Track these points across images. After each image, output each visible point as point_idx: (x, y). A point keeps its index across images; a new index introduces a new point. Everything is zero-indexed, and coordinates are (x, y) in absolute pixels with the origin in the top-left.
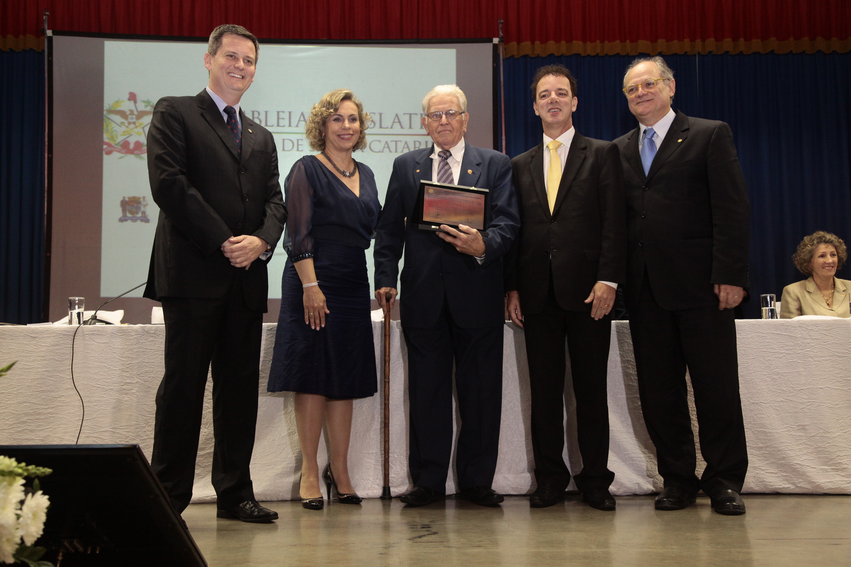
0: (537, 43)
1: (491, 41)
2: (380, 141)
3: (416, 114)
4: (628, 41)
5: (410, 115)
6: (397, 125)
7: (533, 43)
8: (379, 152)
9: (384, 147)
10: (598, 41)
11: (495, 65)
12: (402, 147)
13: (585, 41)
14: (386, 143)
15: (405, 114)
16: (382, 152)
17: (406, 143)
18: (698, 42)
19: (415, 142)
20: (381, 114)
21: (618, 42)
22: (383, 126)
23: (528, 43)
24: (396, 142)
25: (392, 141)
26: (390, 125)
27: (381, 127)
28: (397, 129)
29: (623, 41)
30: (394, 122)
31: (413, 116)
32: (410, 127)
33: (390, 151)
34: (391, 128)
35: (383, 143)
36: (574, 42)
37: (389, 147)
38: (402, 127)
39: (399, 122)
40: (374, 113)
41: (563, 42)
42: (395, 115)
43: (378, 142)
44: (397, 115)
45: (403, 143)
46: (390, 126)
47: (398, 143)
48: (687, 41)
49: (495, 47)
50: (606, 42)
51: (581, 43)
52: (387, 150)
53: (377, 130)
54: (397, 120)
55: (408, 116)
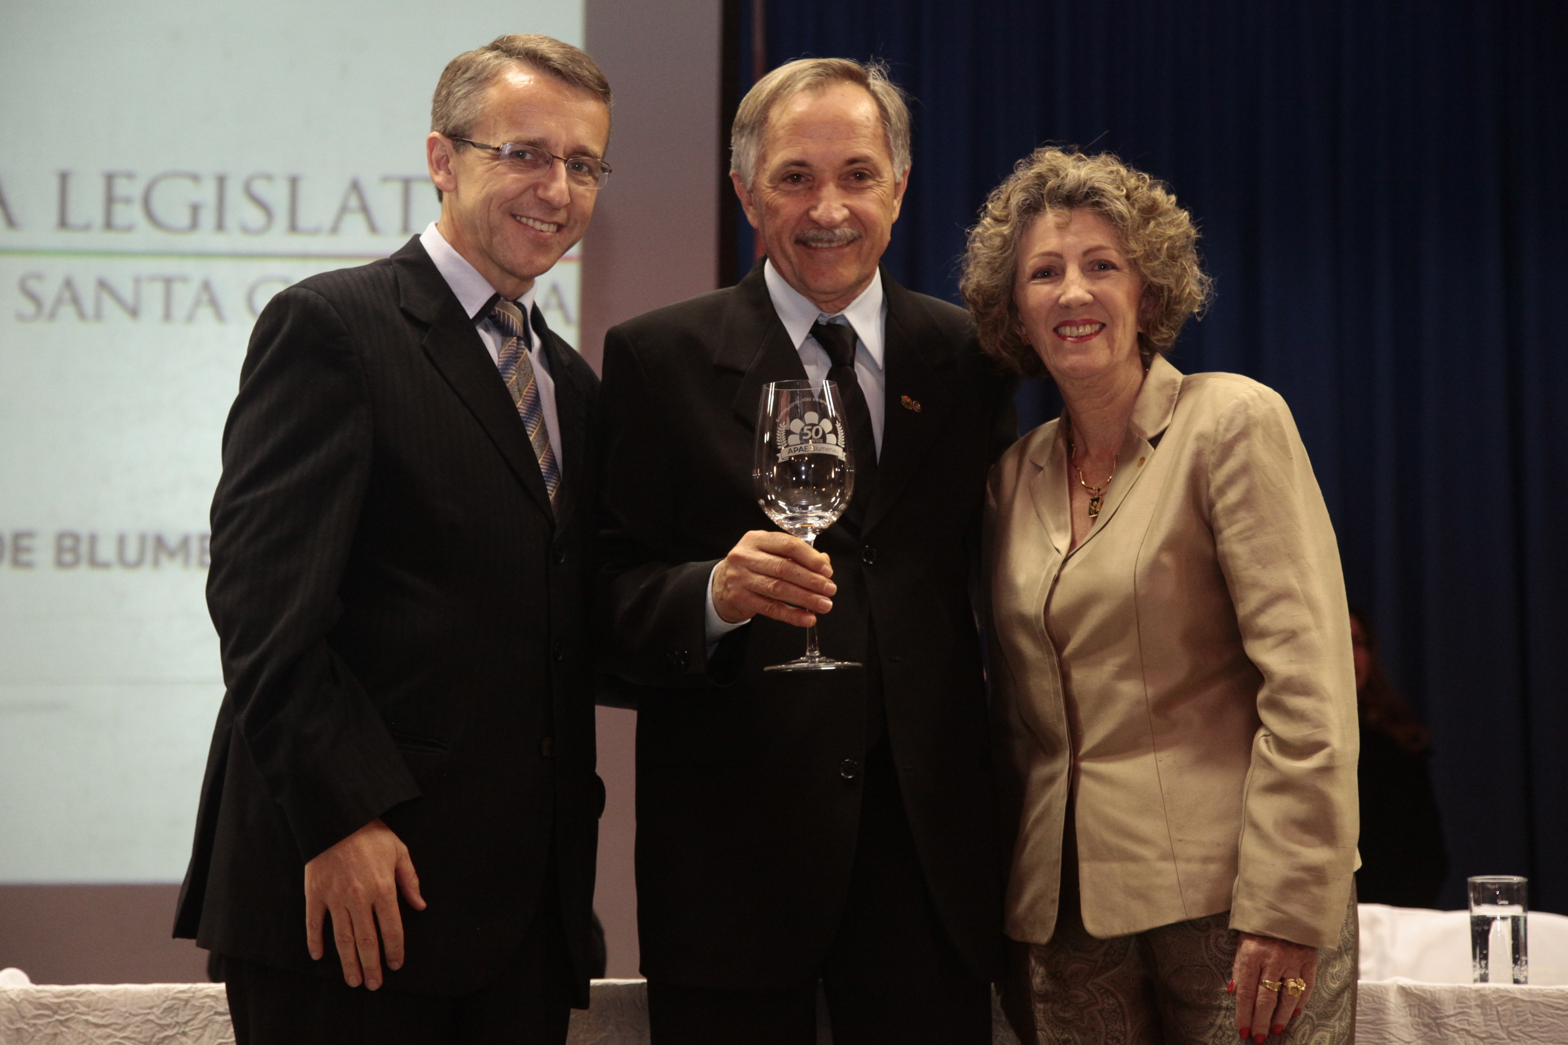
5: (406, 183)
6: (355, 222)
15: (386, 179)
20: (294, 182)
26: (327, 219)
27: (293, 227)
30: (344, 210)
34: (335, 230)
38: (373, 228)
39: (365, 209)
40: (269, 177)
42: (345, 184)
44: (355, 186)
46: (328, 224)
53: (278, 239)
54: (354, 202)
55: (397, 188)
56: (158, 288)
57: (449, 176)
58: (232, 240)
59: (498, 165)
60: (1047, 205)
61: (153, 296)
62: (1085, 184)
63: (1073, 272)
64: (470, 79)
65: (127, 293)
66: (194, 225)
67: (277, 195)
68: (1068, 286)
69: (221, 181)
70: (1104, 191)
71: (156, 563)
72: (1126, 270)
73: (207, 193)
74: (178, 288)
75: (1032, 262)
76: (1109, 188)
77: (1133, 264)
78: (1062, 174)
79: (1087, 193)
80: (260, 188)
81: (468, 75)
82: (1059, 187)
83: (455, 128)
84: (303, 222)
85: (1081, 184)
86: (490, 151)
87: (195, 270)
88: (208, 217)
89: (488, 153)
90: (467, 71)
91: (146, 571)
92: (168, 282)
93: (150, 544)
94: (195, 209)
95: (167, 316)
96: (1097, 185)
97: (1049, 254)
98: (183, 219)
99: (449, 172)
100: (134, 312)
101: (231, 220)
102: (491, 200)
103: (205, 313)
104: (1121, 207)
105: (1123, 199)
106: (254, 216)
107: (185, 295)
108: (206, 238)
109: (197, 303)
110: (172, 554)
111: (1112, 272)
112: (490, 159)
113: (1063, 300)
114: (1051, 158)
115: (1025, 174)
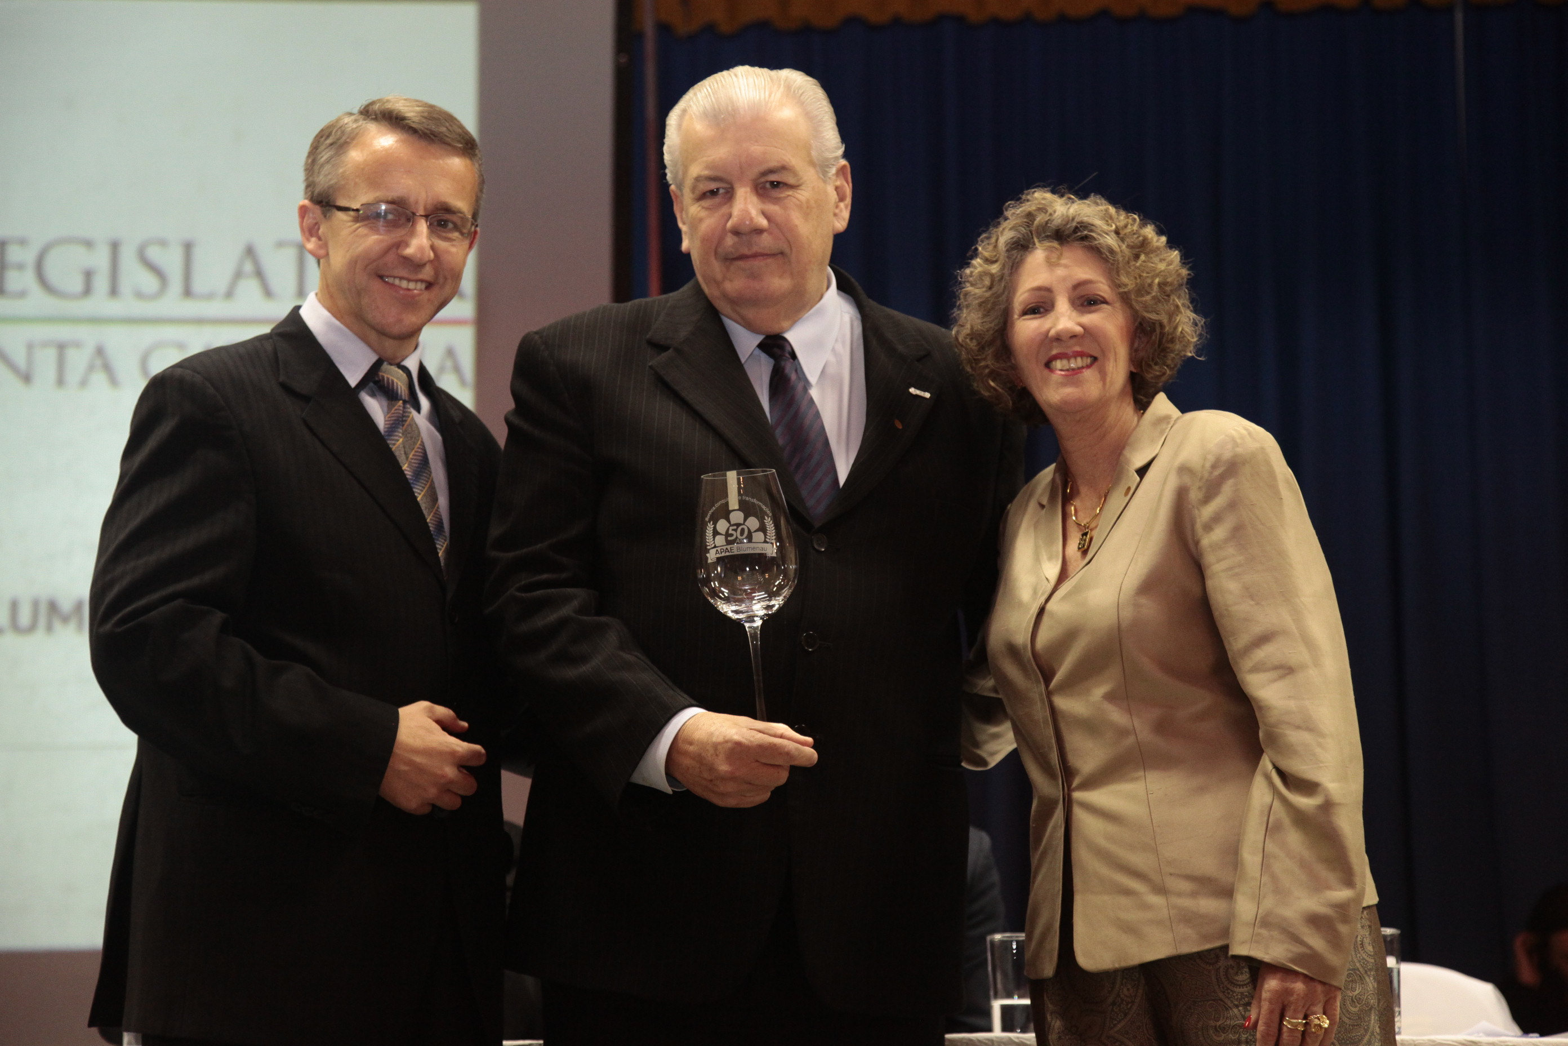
6: (250, 287)
15: (280, 244)
20: (188, 248)
22: (196, 288)
26: (221, 284)
27: (188, 292)
30: (238, 275)
32: (300, 293)
34: (229, 294)
38: (268, 293)
39: (259, 274)
40: (163, 243)
42: (239, 249)
44: (250, 252)
46: (222, 289)
53: (172, 304)
54: (248, 267)
56: (52, 353)
57: (320, 243)
58: (125, 306)
59: (359, 227)
60: (1036, 240)
61: (46, 362)
62: (1073, 219)
63: (1062, 305)
64: (331, 144)
65: (20, 358)
66: (87, 290)
67: (171, 261)
68: (1057, 319)
69: (115, 247)
70: (1093, 225)
71: (49, 628)
72: (1118, 305)
73: (100, 260)
74: (72, 354)
75: (1021, 297)
76: (1098, 222)
77: (1125, 298)
78: (1050, 211)
79: (1076, 228)
80: (154, 253)
81: (329, 141)
82: (1047, 223)
83: (319, 194)
84: (199, 285)
85: (1069, 220)
86: (352, 213)
87: (89, 336)
88: (101, 283)
89: (350, 216)
90: (328, 137)
91: (40, 635)
92: (61, 348)
93: (43, 610)
94: (88, 275)
95: (60, 381)
96: (1085, 219)
97: (1039, 289)
98: (76, 284)
99: (320, 239)
100: (27, 378)
101: (126, 285)
102: (356, 262)
103: (99, 378)
104: (1111, 241)
105: (1113, 235)
106: (149, 282)
107: (78, 360)
108: (100, 303)
109: (91, 368)
110: (65, 619)
111: (1105, 306)
112: (353, 221)
113: (1052, 333)
114: (1040, 197)
115: (1014, 214)
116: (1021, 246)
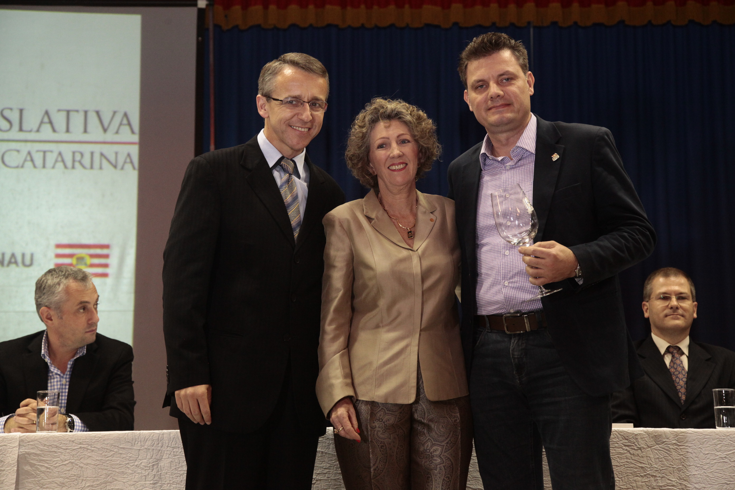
0: (272, 8)
1: (196, 5)
2: (18, 151)
3: (77, 111)
4: (407, 6)
5: (68, 112)
6: (47, 128)
7: (266, 7)
8: (17, 167)
9: (25, 160)
10: (363, 6)
11: (200, 39)
12: (53, 161)
13: (344, 6)
14: (29, 153)
15: (59, 110)
16: (22, 167)
17: (60, 154)
18: (512, 7)
19: (74, 153)
20: (21, 111)
21: (392, 7)
22: (24, 128)
23: (259, 8)
24: (45, 152)
25: (38, 151)
26: (35, 126)
27: (21, 129)
28: (46, 133)
29: (400, 5)
30: (42, 122)
31: (72, 114)
32: (68, 131)
33: (35, 166)
34: (38, 131)
35: (24, 153)
36: (328, 7)
37: (32, 160)
38: (54, 130)
39: (51, 122)
40: (11, 109)
41: (311, 7)
42: (44, 112)
43: (15, 153)
44: (47, 113)
45: (55, 155)
46: (35, 128)
47: (48, 154)
48: (494, 6)
49: (201, 12)
50: (375, 7)
51: (337, 9)
52: (29, 164)
53: (14, 134)
54: (46, 120)
55: (64, 114)
57: (265, 112)
59: (283, 107)
60: (380, 119)
62: (395, 109)
64: (270, 74)
67: (14, 116)
72: (413, 143)
75: (376, 141)
76: (404, 111)
77: (416, 140)
78: (385, 107)
79: (396, 113)
80: (7, 113)
82: (385, 112)
84: (25, 127)
85: (393, 111)
89: (279, 102)
90: (269, 70)
96: (399, 110)
97: (384, 138)
99: (265, 110)
102: (281, 121)
104: (408, 118)
106: (5, 125)
111: (407, 144)
112: (279, 104)
114: (379, 101)
115: (370, 108)
116: (374, 121)
